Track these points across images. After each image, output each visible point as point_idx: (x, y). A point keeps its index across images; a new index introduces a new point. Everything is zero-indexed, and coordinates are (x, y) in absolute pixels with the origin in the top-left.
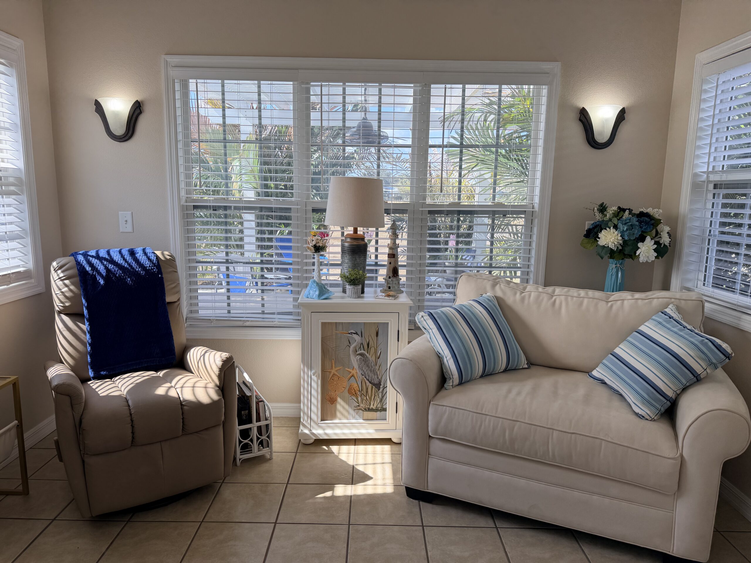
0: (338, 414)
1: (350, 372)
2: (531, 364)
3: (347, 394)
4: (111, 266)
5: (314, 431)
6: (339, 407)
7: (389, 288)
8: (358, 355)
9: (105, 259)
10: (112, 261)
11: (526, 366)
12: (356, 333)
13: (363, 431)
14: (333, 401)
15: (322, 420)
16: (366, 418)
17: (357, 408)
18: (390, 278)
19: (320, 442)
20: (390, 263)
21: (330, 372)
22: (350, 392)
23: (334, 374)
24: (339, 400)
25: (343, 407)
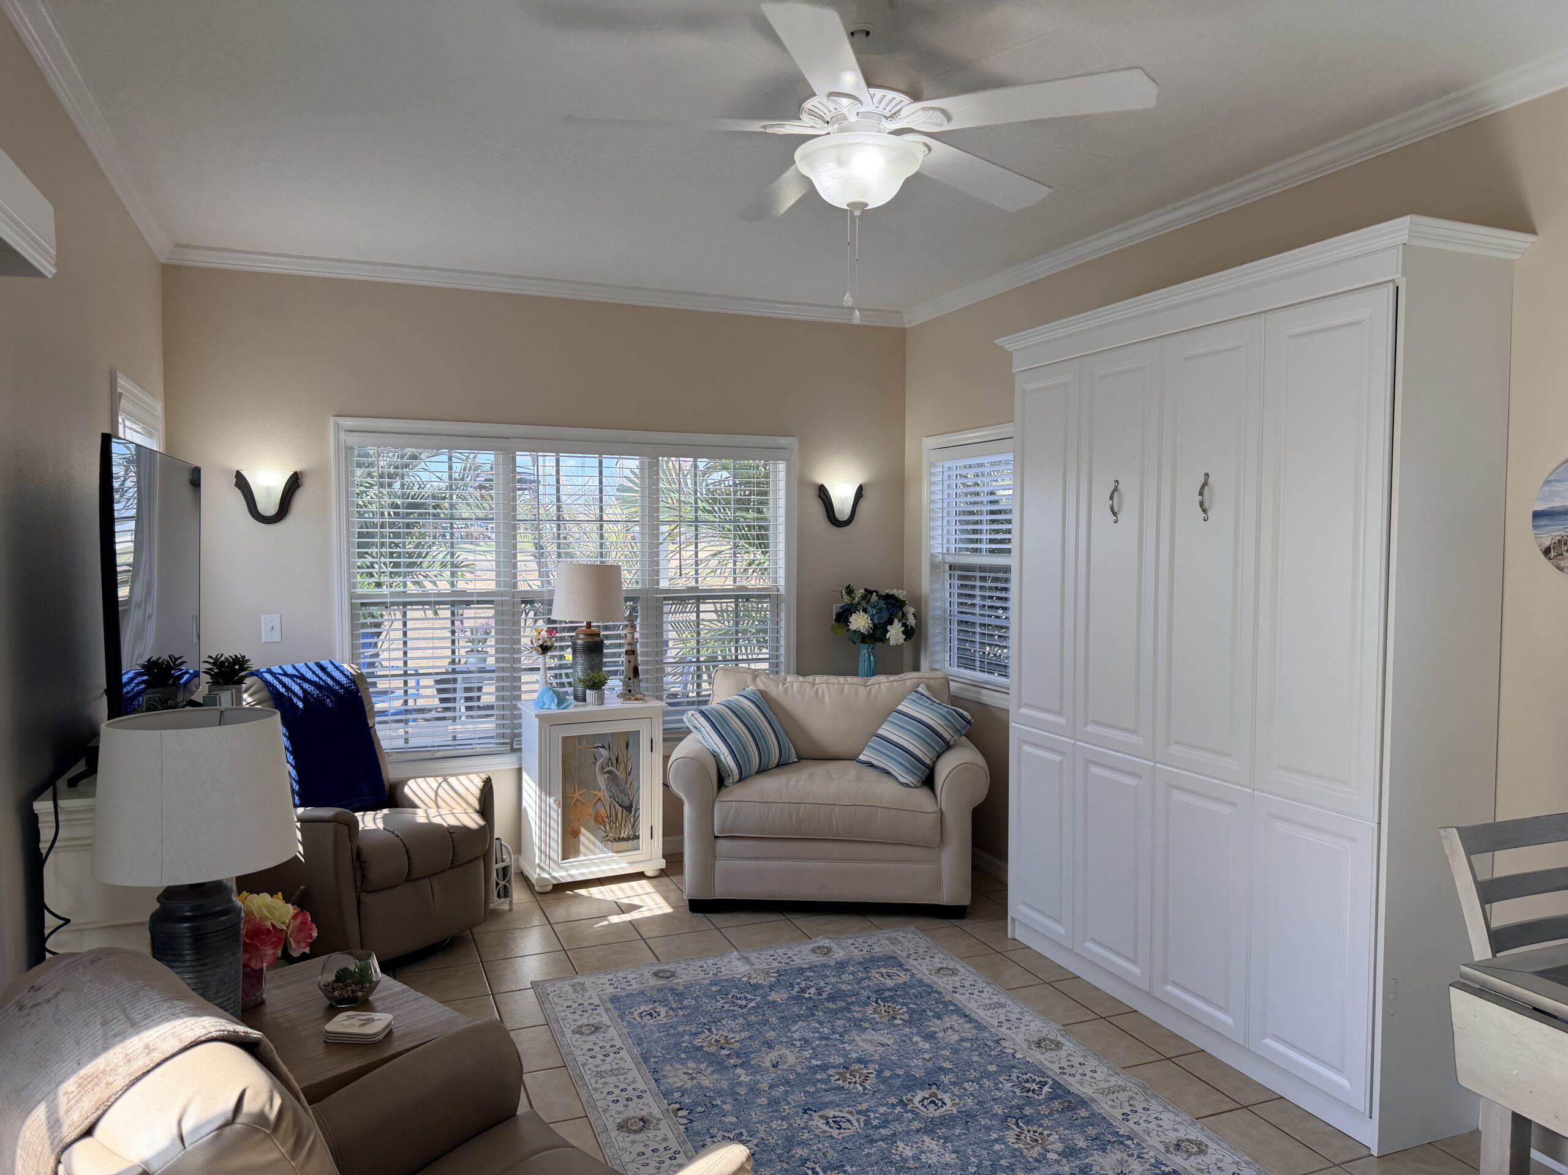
0: (582, 848)
1: (597, 795)
2: (801, 758)
3: (592, 823)
4: (306, 686)
5: (555, 874)
6: (582, 838)
7: (630, 691)
8: (605, 773)
9: (297, 677)
10: (303, 678)
11: (796, 760)
12: (603, 747)
13: (615, 866)
14: (576, 834)
15: (563, 859)
16: (616, 850)
17: (606, 840)
18: (630, 679)
19: (560, 888)
20: (629, 662)
21: (573, 798)
22: (596, 820)
23: (577, 800)
24: (583, 830)
25: (589, 839)
